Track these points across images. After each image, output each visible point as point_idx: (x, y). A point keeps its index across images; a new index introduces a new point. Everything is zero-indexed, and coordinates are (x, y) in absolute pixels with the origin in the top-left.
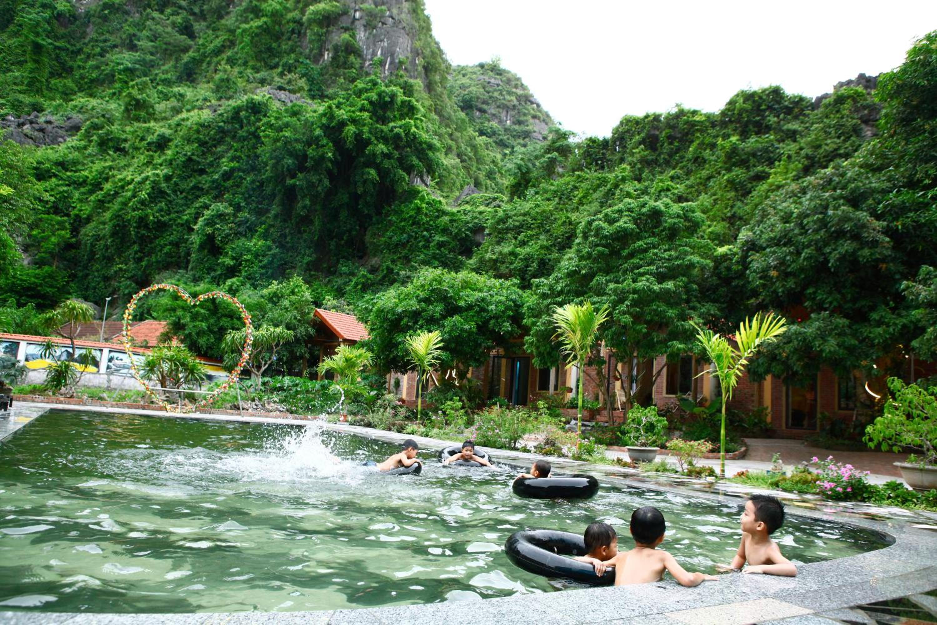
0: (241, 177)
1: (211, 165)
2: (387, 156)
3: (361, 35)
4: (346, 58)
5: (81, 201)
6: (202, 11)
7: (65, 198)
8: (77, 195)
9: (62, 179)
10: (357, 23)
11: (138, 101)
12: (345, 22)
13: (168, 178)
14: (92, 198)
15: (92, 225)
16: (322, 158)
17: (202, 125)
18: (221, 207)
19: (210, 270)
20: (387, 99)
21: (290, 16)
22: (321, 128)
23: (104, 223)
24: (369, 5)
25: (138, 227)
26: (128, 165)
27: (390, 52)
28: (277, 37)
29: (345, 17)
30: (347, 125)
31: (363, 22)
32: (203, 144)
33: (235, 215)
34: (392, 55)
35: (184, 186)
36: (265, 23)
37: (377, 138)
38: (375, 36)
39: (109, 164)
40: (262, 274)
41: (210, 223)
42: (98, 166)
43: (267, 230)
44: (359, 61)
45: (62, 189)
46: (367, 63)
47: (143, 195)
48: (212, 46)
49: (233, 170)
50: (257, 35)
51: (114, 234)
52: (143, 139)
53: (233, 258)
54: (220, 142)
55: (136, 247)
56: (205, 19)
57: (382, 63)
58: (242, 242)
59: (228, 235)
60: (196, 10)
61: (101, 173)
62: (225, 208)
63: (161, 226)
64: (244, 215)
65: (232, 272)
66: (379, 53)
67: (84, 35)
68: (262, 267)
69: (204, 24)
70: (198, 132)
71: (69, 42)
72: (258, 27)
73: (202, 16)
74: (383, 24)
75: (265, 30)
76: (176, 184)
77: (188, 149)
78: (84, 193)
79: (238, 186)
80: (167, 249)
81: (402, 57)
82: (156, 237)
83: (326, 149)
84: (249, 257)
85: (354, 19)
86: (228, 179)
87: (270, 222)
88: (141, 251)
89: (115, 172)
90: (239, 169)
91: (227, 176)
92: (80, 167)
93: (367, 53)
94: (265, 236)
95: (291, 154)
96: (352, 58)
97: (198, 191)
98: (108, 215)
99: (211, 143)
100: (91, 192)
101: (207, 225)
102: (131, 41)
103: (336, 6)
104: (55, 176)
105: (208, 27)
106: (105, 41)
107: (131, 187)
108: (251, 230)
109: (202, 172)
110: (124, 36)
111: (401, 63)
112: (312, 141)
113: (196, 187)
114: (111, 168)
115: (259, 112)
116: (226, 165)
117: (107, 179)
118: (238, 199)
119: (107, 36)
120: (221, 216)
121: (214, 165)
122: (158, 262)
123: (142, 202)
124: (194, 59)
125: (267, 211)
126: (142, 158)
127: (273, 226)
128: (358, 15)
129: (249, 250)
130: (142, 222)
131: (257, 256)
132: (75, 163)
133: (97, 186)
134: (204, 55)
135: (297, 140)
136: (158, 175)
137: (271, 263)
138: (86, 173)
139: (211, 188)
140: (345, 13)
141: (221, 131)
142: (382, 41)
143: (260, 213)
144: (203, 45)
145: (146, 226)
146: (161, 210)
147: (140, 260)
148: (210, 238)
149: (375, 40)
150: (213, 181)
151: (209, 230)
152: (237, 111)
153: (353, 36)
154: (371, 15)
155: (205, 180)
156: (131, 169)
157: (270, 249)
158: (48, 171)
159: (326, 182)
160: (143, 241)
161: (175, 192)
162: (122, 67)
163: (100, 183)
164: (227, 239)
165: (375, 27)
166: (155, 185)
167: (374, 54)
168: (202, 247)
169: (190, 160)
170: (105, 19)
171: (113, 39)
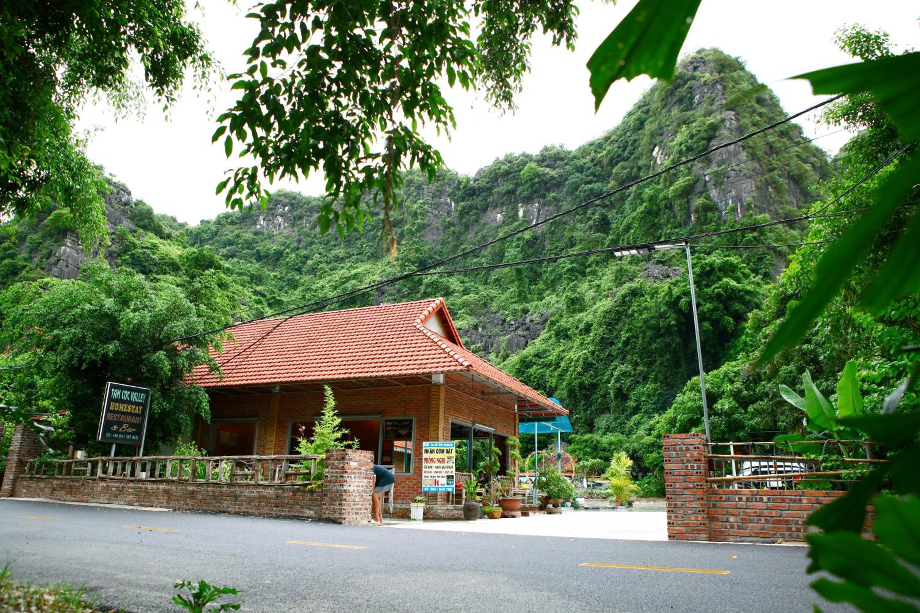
0: (635, 343)
1: (616, 337)
2: (715, 309)
3: (714, 193)
4: (705, 216)
5: (551, 376)
6: (611, 202)
7: (542, 376)
8: (548, 373)
9: (539, 365)
10: (708, 184)
11: (572, 299)
12: (699, 187)
13: (593, 353)
14: (556, 374)
15: (558, 391)
16: (670, 326)
17: (606, 312)
18: (623, 368)
19: (623, 411)
20: (708, 268)
21: (661, 196)
22: (666, 304)
23: (563, 389)
24: (714, 168)
25: (580, 390)
26: (571, 348)
27: (738, 199)
28: (657, 214)
29: (698, 184)
30: (681, 298)
31: (712, 182)
32: (609, 324)
33: (635, 369)
34: (740, 200)
35: (602, 356)
36: (646, 207)
37: (704, 300)
38: (723, 190)
39: (562, 349)
40: (653, 409)
41: (618, 380)
42: (556, 352)
43: (656, 376)
44: (717, 214)
45: (539, 371)
46: (724, 213)
47: (579, 369)
48: (622, 227)
49: (628, 339)
50: (642, 218)
51: (569, 396)
52: (577, 327)
53: (636, 401)
54: (619, 320)
55: (583, 402)
56: (614, 207)
57: (734, 210)
58: (640, 389)
59: (630, 386)
60: (608, 203)
61: (558, 356)
62: (626, 367)
63: (594, 386)
64: (640, 368)
65: (636, 410)
66: (730, 202)
67: (544, 248)
68: (654, 404)
69: (614, 211)
70: (604, 317)
71: (536, 257)
72: (642, 212)
73: (612, 205)
74: (728, 178)
75: (648, 212)
76: (598, 356)
77: (601, 330)
78: (551, 371)
79: (634, 349)
80: (599, 401)
81: (749, 199)
82: (592, 394)
83: (669, 319)
84: (644, 398)
85: (706, 182)
86: (628, 345)
87: (657, 369)
88: (586, 404)
89: (565, 354)
90: (633, 337)
91: (626, 343)
92: (548, 354)
93: (721, 205)
94: (655, 381)
95: (649, 328)
96: (710, 214)
97: (610, 358)
98: (565, 383)
99: (614, 322)
100: (555, 369)
101: (616, 382)
102: (571, 242)
103: (689, 180)
104: (535, 364)
105: (617, 213)
106: (556, 248)
107: (573, 364)
108: (645, 378)
109: (612, 344)
110: (566, 240)
111: (749, 205)
112: (662, 316)
113: (610, 355)
114: (563, 351)
115: (637, 294)
116: (624, 336)
117: (562, 359)
118: (636, 358)
119: (557, 243)
120: (624, 374)
121: (617, 337)
122: (596, 410)
123: (580, 374)
124: (612, 240)
125: (655, 361)
126: (578, 342)
127: (658, 372)
128: (707, 178)
129: (643, 394)
130: (582, 386)
131: (649, 396)
132: (545, 351)
133: (558, 365)
134: (619, 235)
135: (652, 318)
136: (585, 354)
137: (658, 400)
138: (550, 358)
139: (618, 354)
140: (696, 181)
141: (618, 312)
142: (730, 191)
143: (650, 364)
144: (617, 228)
145: (585, 388)
146: (591, 376)
147: (586, 410)
148: (620, 390)
149: (725, 192)
150: (619, 349)
151: (618, 385)
152: (624, 296)
153: (708, 198)
154: (716, 174)
155: (614, 350)
156: (574, 350)
157: (656, 390)
158: (531, 362)
159: (678, 340)
160: (586, 398)
161: (598, 361)
162: (565, 269)
163: (559, 363)
164: (631, 388)
165: (722, 183)
166: (586, 359)
167: (727, 204)
168: (616, 396)
169: (603, 338)
170: (553, 233)
171: (560, 245)
